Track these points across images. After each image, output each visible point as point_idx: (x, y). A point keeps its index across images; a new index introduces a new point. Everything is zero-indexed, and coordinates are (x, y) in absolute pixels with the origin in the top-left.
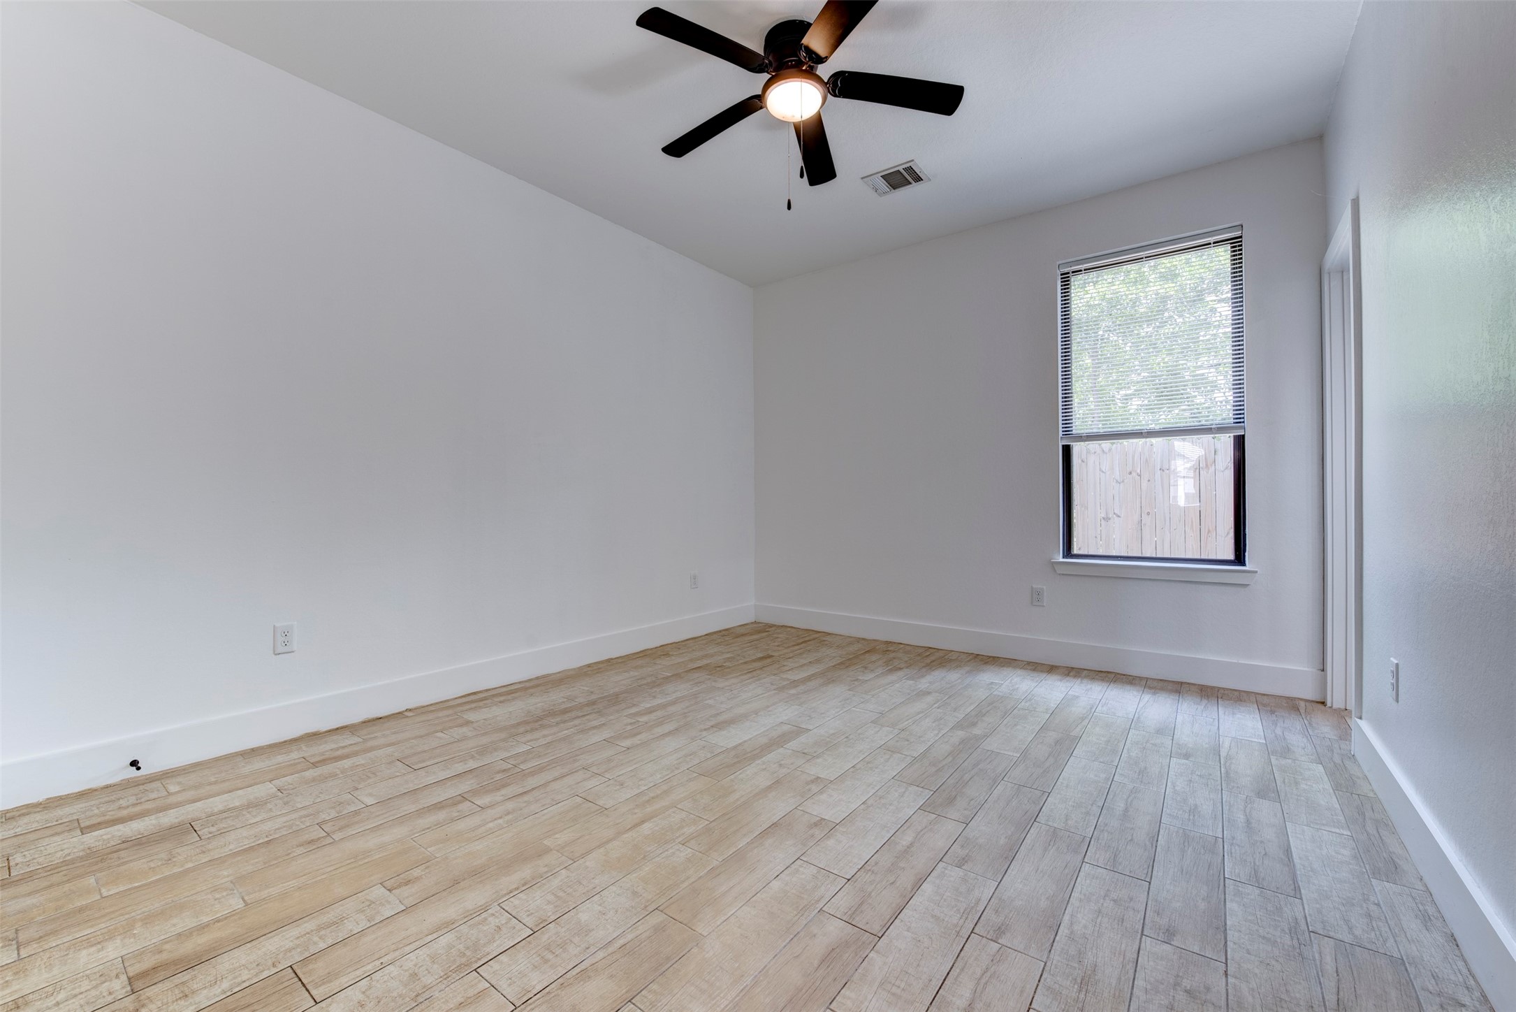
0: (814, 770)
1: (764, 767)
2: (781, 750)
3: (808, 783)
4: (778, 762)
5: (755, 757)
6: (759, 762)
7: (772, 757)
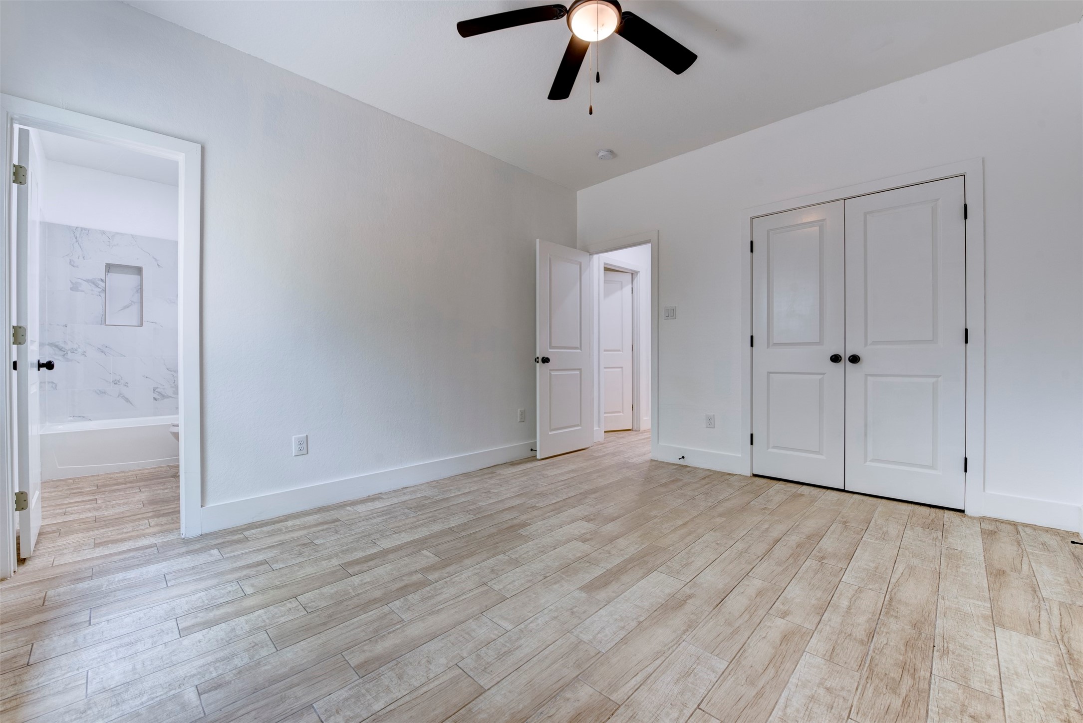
0: (586, 547)
1: (622, 552)
2: (609, 566)
3: (592, 539)
4: (611, 555)
5: (630, 560)
6: (626, 557)
7: (618, 561)
